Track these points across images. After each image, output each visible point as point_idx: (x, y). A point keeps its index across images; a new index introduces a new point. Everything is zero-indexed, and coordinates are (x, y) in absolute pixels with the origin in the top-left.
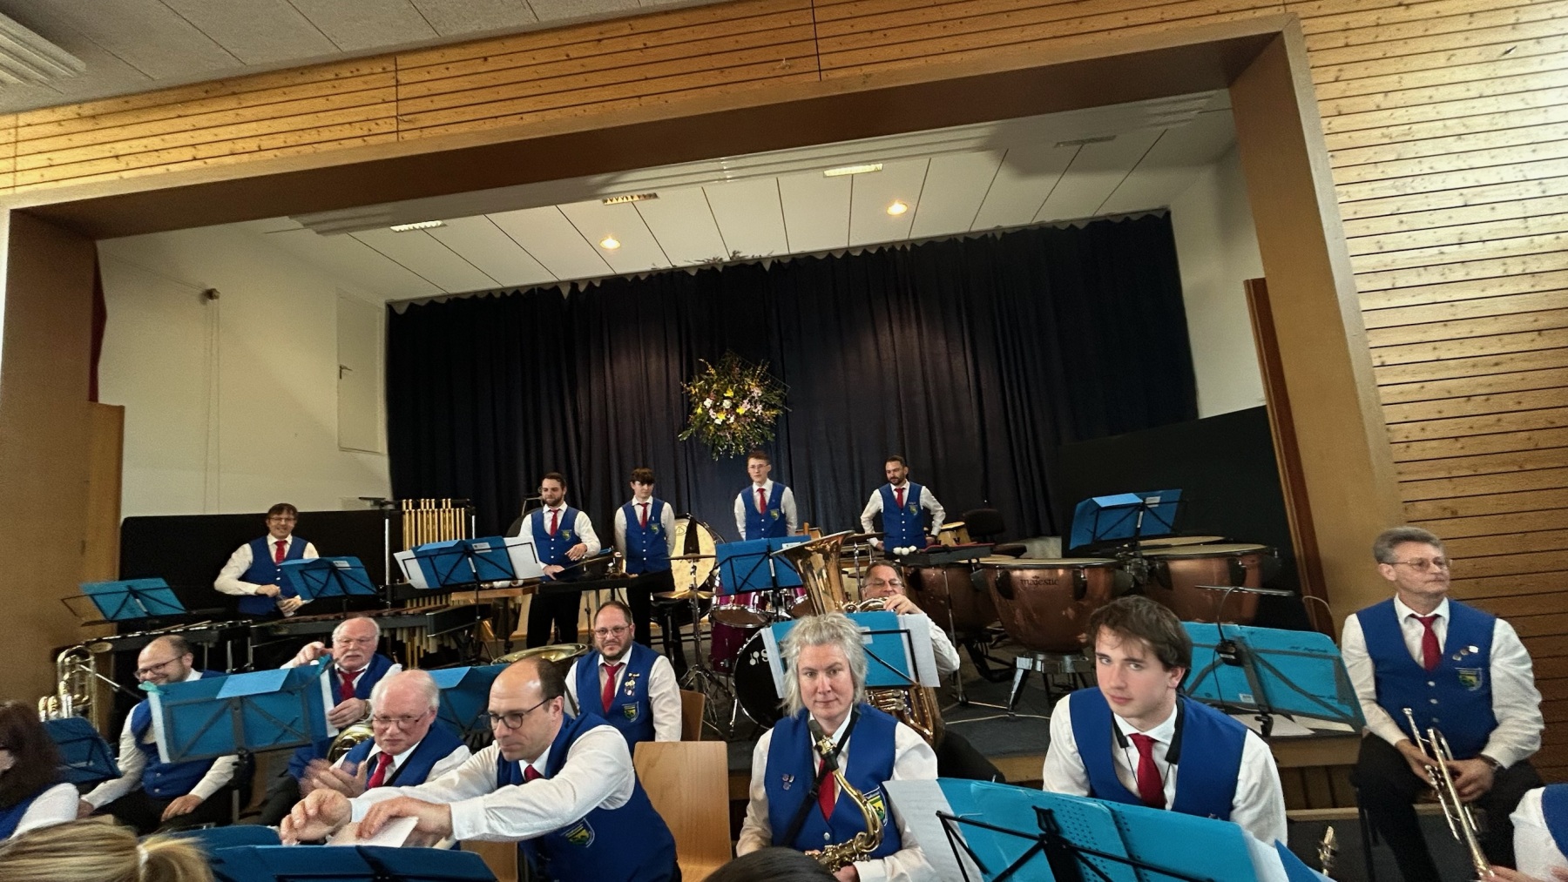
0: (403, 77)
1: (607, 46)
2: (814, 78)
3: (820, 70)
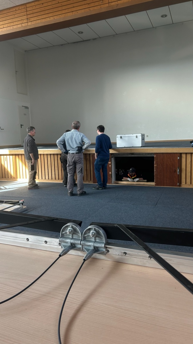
0: (28, 9)
2: (107, 5)
3: (109, 3)
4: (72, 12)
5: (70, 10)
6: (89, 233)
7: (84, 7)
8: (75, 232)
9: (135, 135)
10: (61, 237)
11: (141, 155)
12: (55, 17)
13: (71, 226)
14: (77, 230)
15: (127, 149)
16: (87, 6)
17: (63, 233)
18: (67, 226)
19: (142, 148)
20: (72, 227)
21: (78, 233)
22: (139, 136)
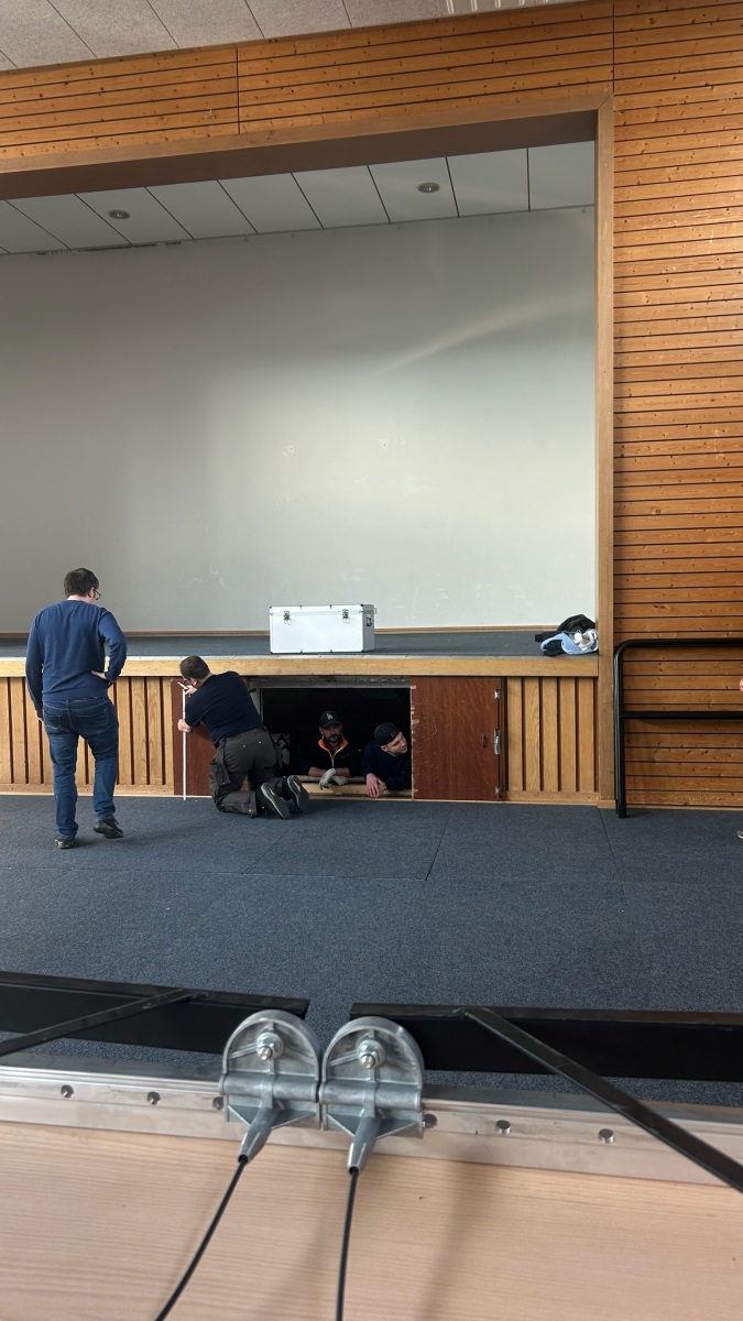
1: (73, 89)
2: (234, 129)
3: (239, 122)
4: (97, 137)
5: (87, 131)
6: (348, 1050)
7: (141, 125)
8: (288, 1051)
9: (340, 609)
10: (225, 1072)
11: (362, 683)
12: (27, 150)
13: (269, 1027)
14: (297, 1042)
15: (308, 660)
16: (154, 123)
17: (237, 1054)
18: (253, 1028)
19: (366, 657)
20: (276, 1030)
21: (302, 1051)
22: (354, 612)
